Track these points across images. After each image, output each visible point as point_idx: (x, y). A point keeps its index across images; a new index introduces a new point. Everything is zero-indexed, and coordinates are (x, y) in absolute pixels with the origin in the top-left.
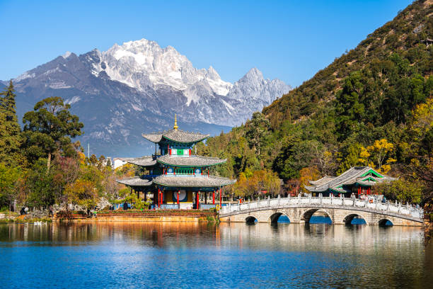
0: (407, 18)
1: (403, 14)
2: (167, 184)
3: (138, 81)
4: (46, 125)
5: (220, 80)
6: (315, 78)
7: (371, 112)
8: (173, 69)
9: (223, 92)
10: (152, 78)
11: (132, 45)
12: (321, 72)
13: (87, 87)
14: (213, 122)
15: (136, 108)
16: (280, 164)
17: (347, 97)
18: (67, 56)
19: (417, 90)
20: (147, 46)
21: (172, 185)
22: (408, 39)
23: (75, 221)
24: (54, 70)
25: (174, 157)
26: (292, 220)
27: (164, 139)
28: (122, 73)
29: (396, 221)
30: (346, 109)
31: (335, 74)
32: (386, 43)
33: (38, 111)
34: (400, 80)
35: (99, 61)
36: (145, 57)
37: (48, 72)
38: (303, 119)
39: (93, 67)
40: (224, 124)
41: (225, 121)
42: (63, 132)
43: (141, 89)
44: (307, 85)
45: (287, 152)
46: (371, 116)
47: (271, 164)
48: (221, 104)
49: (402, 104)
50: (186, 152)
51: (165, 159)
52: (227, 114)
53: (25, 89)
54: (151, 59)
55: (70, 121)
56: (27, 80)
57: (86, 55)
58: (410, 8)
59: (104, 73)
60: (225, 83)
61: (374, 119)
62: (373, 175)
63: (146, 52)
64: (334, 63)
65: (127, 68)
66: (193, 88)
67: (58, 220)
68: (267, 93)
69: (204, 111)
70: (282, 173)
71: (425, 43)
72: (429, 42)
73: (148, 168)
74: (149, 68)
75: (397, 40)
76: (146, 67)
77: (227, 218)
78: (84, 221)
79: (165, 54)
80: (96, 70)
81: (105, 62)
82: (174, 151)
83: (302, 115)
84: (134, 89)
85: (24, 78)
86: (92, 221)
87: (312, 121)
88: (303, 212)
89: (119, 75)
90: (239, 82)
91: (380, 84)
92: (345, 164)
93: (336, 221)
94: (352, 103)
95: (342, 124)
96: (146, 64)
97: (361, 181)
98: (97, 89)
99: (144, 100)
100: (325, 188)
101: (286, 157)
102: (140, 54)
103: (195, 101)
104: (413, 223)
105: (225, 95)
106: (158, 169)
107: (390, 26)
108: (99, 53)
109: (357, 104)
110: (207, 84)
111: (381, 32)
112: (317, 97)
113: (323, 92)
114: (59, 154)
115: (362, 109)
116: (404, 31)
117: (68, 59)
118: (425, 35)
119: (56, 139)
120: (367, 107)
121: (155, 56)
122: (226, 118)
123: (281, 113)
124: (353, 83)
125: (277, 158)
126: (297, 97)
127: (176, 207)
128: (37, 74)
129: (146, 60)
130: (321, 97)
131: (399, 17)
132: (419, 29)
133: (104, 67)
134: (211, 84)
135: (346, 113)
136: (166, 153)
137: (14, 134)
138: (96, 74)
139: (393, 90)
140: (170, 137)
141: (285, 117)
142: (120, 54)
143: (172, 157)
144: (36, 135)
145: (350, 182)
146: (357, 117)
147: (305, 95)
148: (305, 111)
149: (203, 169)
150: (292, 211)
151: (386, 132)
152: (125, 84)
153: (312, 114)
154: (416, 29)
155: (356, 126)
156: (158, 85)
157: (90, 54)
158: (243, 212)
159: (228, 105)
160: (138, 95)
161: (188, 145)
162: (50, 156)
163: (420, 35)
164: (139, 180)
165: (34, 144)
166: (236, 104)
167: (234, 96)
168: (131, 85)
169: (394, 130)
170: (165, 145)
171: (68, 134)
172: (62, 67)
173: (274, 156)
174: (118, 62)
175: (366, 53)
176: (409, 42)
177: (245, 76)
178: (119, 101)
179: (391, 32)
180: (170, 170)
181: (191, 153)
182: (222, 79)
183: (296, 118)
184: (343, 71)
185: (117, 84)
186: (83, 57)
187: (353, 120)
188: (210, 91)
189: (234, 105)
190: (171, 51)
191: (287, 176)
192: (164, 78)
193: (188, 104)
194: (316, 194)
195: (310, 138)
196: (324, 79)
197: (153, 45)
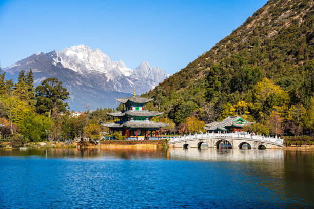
0: (238, 34)
1: (235, 32)
2: (131, 126)
3: (79, 68)
4: (48, 94)
5: (125, 67)
6: (188, 67)
7: (224, 86)
8: (99, 62)
9: (127, 74)
10: (87, 66)
11: (76, 48)
12: (191, 64)
13: (50, 71)
14: (122, 91)
15: (78, 83)
16: (172, 115)
17: (211, 77)
18: (39, 54)
19: (249, 74)
20: (85, 48)
21: (134, 127)
22: (238, 46)
23: (88, 147)
24: (31, 62)
25: (134, 111)
26: (209, 146)
27: (129, 101)
28: (70, 64)
29: (268, 146)
30: (211, 84)
31: (199, 64)
32: (227, 48)
33: (44, 85)
34: (240, 68)
35: (57, 57)
36: (83, 54)
37: (28, 63)
38: (182, 90)
39: (53, 60)
40: (128, 92)
41: (129, 91)
42: (58, 97)
43: (81, 73)
44: (183, 70)
45: (176, 108)
46: (225, 88)
47: (167, 114)
48: (127, 81)
49: (242, 82)
50: (141, 108)
51: (129, 112)
52: (130, 86)
53: (15, 73)
54: (87, 56)
55: (62, 91)
56: (16, 67)
57: (49, 53)
58: (239, 29)
59: (60, 64)
60: (128, 70)
61: (226, 90)
62: (241, 121)
63: (84, 52)
64: (198, 59)
65: (73, 61)
66: (111, 72)
67: (79, 147)
68: (152, 75)
69: (117, 85)
70: (176, 120)
71: (248, 48)
72: (250, 48)
73: (119, 117)
74: (86, 61)
75: (232, 47)
76: (84, 60)
77: (173, 145)
78: (93, 147)
79: (94, 53)
80: (55, 62)
81: (61, 57)
82: (134, 108)
83: (181, 87)
84: (77, 73)
85: (13, 66)
86: (98, 147)
87: (187, 91)
88: (216, 142)
89: (68, 65)
90: (136, 69)
91: (230, 70)
92: (222, 115)
93: (235, 146)
94: (214, 81)
95: (208, 92)
96: (84, 58)
97: (235, 124)
98: (56, 72)
99: (83, 78)
100: (215, 128)
101: (176, 111)
102: (80, 53)
103: (112, 79)
104: (277, 147)
105: (129, 76)
106: (126, 118)
107: (228, 39)
108: (57, 52)
109: (216, 81)
110: (118, 70)
111: (223, 42)
112: (189, 77)
113: (192, 75)
114: (55, 109)
115: (219, 84)
116: (236, 41)
117: (39, 55)
118: (248, 43)
119: (54, 101)
120: (222, 83)
121: (89, 54)
122: (129, 89)
123: (169, 87)
124: (214, 70)
125: (171, 111)
126: (178, 77)
127: (136, 139)
128: (21, 64)
129: (84, 56)
130: (191, 77)
131: (233, 33)
132: (244, 40)
133: (60, 60)
134: (120, 70)
135: (210, 87)
136: (129, 109)
137: (32, 98)
138: (55, 64)
139: (236, 74)
140: (132, 100)
141: (172, 89)
142: (69, 53)
143: (133, 111)
144: (43, 99)
145: (229, 124)
146: (217, 89)
147: (183, 76)
148: (183, 85)
149: (150, 118)
150: (210, 140)
151: (234, 97)
152: (72, 70)
153: (187, 87)
154: (243, 40)
155: (216, 93)
156: (90, 70)
157: (52, 53)
158: (182, 141)
159: (131, 82)
160: (79, 76)
161: (142, 105)
162: (50, 110)
163: (245, 43)
164: (114, 124)
165: (42, 104)
166: (135, 81)
167: (134, 77)
168: (75, 70)
169: (238, 96)
170: (129, 105)
171: (61, 98)
172: (36, 60)
173: (168, 111)
174: (68, 57)
175: (216, 53)
176: (240, 48)
177: (140, 66)
178: (68, 79)
179: (229, 42)
180: (132, 118)
181: (143, 109)
182: (127, 67)
183: (178, 89)
184: (204, 63)
185: (67, 70)
186: (48, 54)
187: (215, 90)
188: (120, 74)
189: (134, 82)
190: (98, 51)
191: (178, 121)
192: (94, 67)
193: (108, 81)
194: (211, 132)
195: (189, 100)
196: (193, 67)
197: (87, 48)
